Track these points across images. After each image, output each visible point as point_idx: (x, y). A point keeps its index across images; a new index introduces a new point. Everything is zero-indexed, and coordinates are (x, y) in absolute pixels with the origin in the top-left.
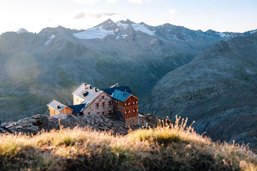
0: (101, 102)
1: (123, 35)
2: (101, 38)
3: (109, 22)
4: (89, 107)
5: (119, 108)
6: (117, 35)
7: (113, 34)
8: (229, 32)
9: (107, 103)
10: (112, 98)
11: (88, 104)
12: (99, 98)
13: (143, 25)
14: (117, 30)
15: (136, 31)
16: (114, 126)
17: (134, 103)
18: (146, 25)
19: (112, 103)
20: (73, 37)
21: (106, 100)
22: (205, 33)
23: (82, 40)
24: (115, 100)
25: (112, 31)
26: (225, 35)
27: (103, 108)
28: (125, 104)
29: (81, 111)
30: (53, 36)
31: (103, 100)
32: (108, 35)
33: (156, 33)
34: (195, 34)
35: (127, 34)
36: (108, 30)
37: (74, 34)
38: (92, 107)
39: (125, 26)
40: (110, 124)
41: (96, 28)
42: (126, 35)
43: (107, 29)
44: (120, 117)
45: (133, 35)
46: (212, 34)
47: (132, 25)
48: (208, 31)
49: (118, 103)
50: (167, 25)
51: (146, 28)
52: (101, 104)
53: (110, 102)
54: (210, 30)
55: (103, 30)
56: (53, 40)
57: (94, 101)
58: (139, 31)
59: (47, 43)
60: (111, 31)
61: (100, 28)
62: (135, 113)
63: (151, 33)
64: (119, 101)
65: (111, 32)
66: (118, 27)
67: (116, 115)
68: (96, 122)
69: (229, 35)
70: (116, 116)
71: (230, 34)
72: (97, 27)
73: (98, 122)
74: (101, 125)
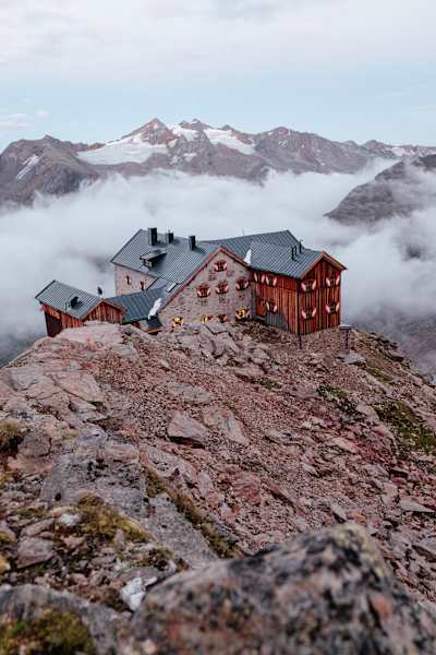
0: (216, 282)
1: (186, 155)
2: (139, 162)
3: (156, 127)
4: (176, 300)
5: (276, 299)
6: (173, 156)
7: (165, 152)
8: (414, 145)
9: (232, 285)
10: (249, 268)
11: (175, 290)
12: (209, 267)
13: (230, 131)
14: (172, 143)
15: (212, 146)
16: (277, 364)
17: (328, 282)
18: (234, 132)
19: (249, 285)
20: (78, 161)
21: (230, 275)
22: (363, 148)
23: (98, 166)
24: (261, 272)
25: (163, 146)
26: (403, 151)
27: (222, 300)
28: (304, 287)
29: (152, 313)
30: (34, 159)
31: (221, 276)
32: (154, 154)
33: (256, 148)
34: (341, 150)
35: (196, 150)
36: (153, 144)
37: (79, 153)
38: (187, 299)
39: (190, 134)
40: (264, 355)
41: (126, 140)
42: (193, 155)
43: (153, 142)
44: (277, 330)
45: (207, 153)
46: (377, 151)
47: (206, 131)
48: (368, 143)
49: (271, 282)
50: (281, 132)
51: (234, 138)
52: (213, 287)
53: (241, 282)
54: (374, 141)
55: (144, 144)
56: (34, 168)
57: (193, 279)
58: (219, 145)
59: (21, 175)
60: (160, 146)
61: (137, 138)
62: (330, 315)
63: (247, 149)
64: (279, 276)
65: (161, 148)
66: (175, 137)
67: (263, 323)
68: (219, 352)
69: (412, 152)
70: (261, 327)
71: (415, 149)
72: (130, 138)
73: (225, 351)
74: (236, 359)
